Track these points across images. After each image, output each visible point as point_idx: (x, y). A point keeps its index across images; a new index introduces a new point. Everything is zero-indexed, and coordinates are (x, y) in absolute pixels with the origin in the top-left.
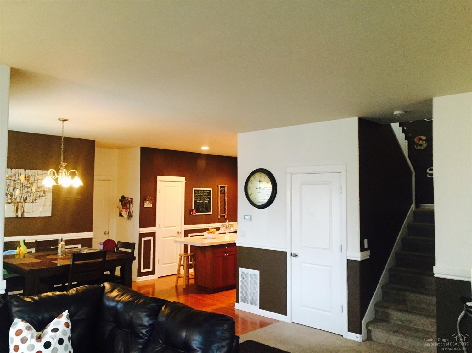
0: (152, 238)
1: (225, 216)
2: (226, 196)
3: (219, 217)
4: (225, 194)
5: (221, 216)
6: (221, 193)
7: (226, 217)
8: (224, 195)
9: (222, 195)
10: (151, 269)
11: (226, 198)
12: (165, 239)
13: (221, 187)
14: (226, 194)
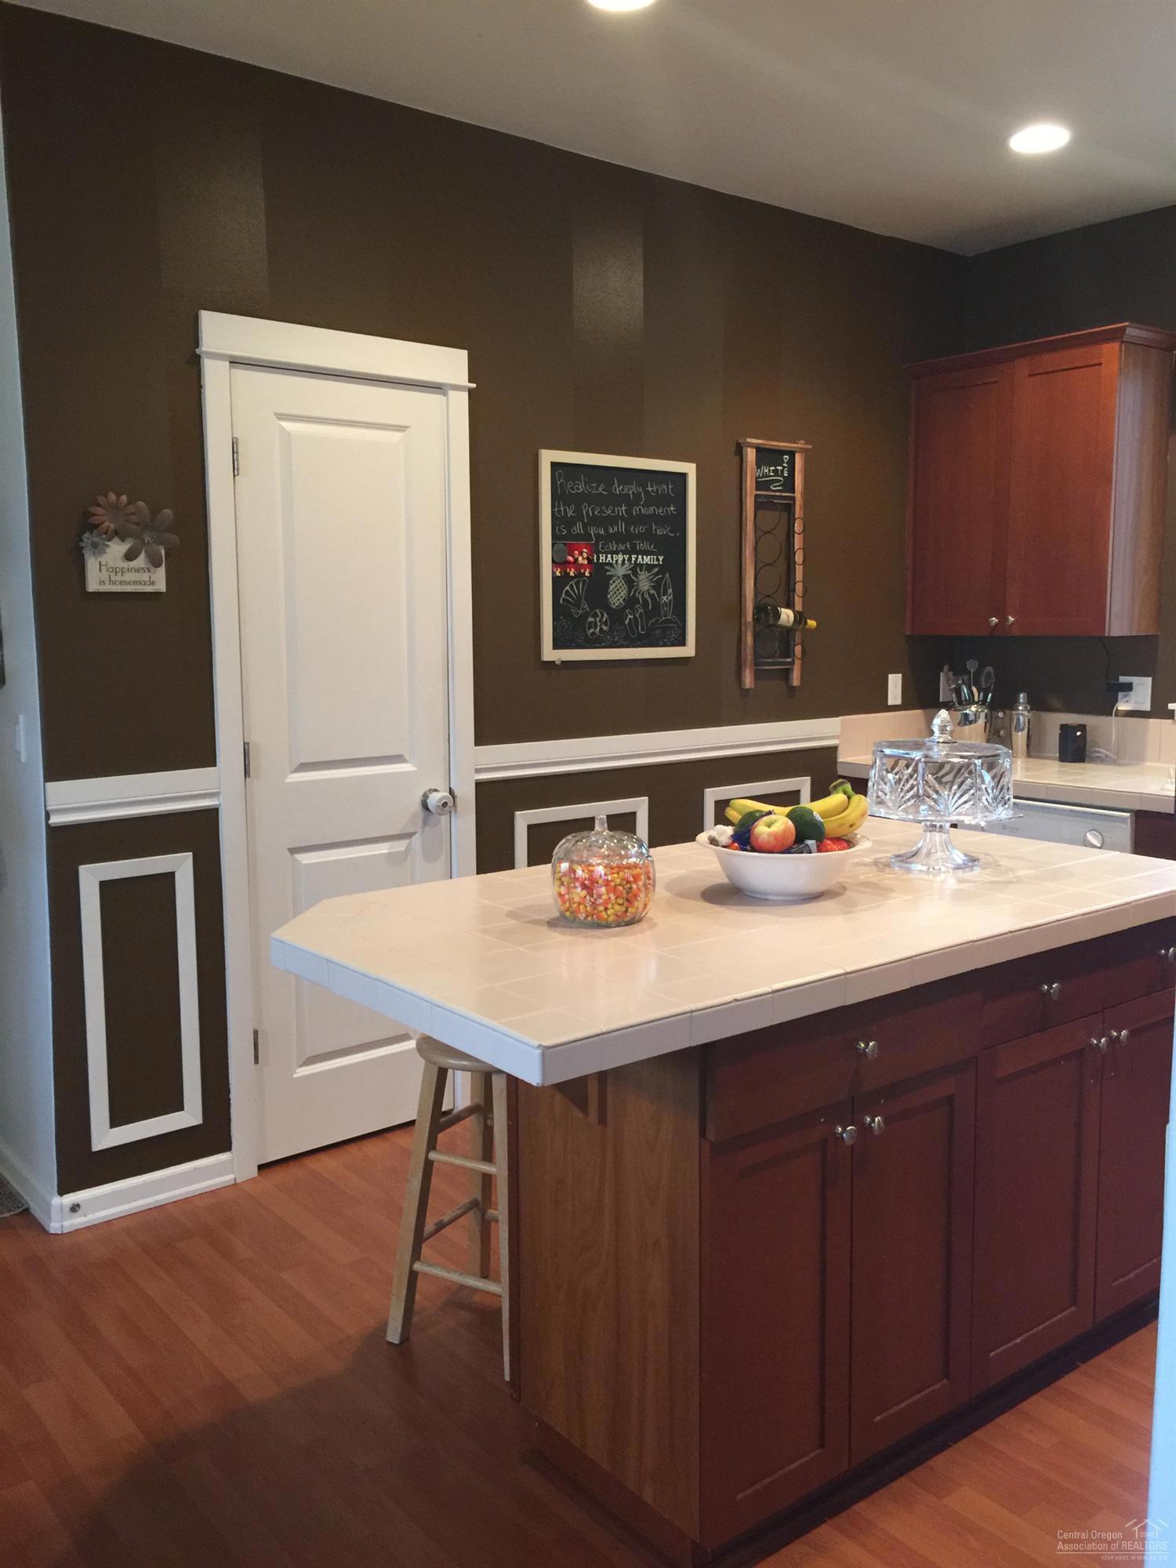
0: (182, 866)
1: (786, 674)
2: (798, 526)
3: (748, 680)
4: (789, 508)
5: (758, 675)
6: (760, 505)
7: (796, 679)
8: (785, 515)
9: (771, 517)
10: (190, 1115)
11: (798, 542)
12: (305, 859)
13: (766, 456)
14: (798, 512)
